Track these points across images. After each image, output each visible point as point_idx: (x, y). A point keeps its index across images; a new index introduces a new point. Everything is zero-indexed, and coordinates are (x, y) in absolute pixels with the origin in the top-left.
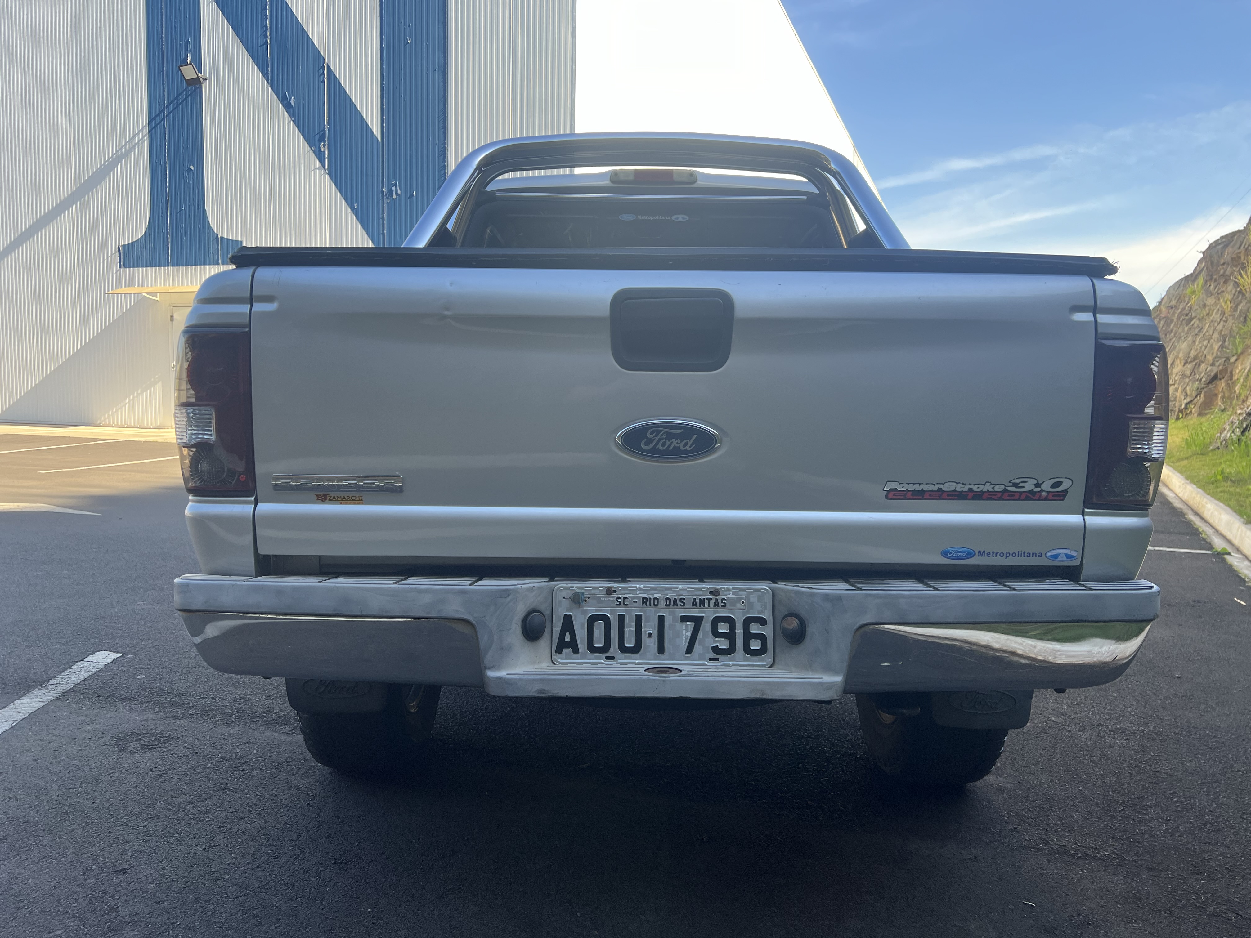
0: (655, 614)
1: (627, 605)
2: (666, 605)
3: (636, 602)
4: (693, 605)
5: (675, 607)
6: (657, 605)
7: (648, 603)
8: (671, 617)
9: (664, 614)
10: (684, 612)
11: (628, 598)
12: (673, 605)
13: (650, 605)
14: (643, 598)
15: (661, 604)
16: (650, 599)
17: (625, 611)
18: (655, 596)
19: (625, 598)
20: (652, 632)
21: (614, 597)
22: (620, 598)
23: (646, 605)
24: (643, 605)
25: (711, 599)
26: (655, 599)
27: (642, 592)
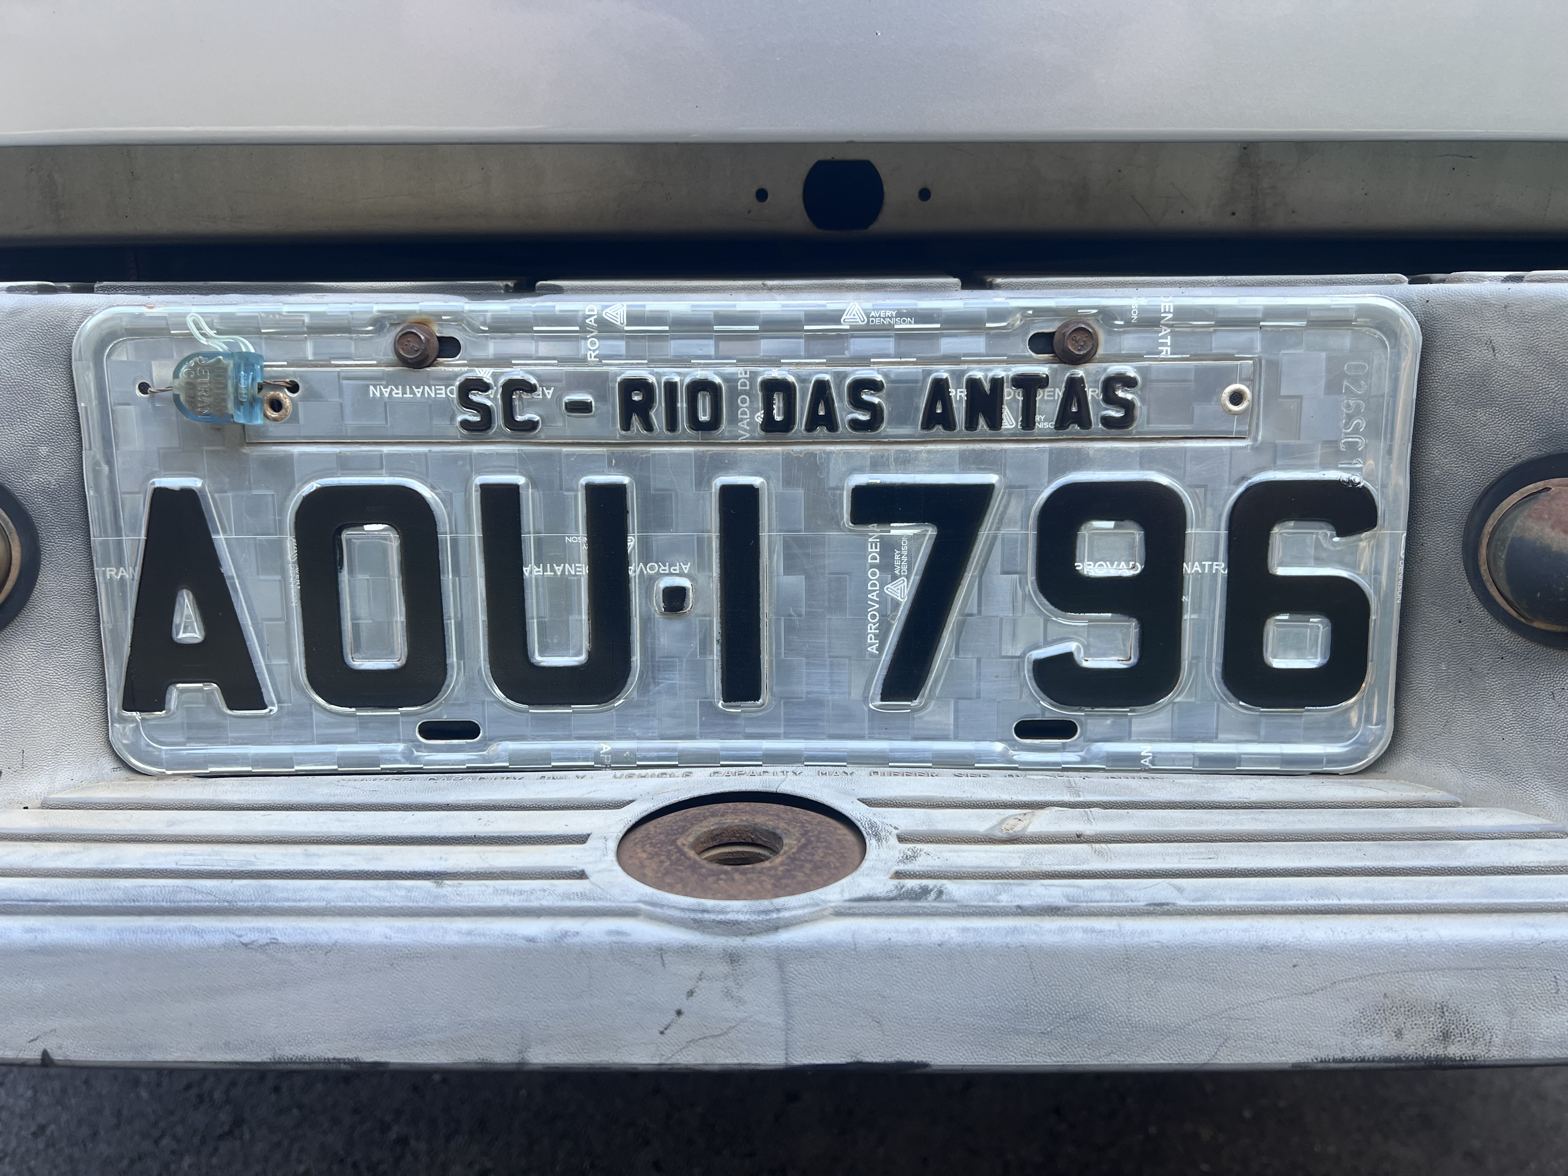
0: (703, 481)
1: (531, 426)
2: (769, 425)
3: (582, 408)
4: (930, 421)
5: (821, 431)
6: (715, 423)
7: (658, 415)
8: (800, 492)
9: (756, 481)
10: (876, 465)
11: (532, 389)
12: (813, 422)
13: (672, 424)
14: (630, 386)
15: (734, 420)
16: (671, 388)
17: (522, 463)
18: (700, 374)
19: (512, 387)
20: (685, 583)
21: (447, 380)
22: (483, 387)
23: (648, 426)
24: (626, 425)
25: (1040, 382)
26: (698, 387)
27: (620, 346)
